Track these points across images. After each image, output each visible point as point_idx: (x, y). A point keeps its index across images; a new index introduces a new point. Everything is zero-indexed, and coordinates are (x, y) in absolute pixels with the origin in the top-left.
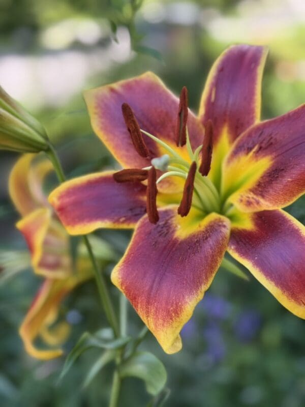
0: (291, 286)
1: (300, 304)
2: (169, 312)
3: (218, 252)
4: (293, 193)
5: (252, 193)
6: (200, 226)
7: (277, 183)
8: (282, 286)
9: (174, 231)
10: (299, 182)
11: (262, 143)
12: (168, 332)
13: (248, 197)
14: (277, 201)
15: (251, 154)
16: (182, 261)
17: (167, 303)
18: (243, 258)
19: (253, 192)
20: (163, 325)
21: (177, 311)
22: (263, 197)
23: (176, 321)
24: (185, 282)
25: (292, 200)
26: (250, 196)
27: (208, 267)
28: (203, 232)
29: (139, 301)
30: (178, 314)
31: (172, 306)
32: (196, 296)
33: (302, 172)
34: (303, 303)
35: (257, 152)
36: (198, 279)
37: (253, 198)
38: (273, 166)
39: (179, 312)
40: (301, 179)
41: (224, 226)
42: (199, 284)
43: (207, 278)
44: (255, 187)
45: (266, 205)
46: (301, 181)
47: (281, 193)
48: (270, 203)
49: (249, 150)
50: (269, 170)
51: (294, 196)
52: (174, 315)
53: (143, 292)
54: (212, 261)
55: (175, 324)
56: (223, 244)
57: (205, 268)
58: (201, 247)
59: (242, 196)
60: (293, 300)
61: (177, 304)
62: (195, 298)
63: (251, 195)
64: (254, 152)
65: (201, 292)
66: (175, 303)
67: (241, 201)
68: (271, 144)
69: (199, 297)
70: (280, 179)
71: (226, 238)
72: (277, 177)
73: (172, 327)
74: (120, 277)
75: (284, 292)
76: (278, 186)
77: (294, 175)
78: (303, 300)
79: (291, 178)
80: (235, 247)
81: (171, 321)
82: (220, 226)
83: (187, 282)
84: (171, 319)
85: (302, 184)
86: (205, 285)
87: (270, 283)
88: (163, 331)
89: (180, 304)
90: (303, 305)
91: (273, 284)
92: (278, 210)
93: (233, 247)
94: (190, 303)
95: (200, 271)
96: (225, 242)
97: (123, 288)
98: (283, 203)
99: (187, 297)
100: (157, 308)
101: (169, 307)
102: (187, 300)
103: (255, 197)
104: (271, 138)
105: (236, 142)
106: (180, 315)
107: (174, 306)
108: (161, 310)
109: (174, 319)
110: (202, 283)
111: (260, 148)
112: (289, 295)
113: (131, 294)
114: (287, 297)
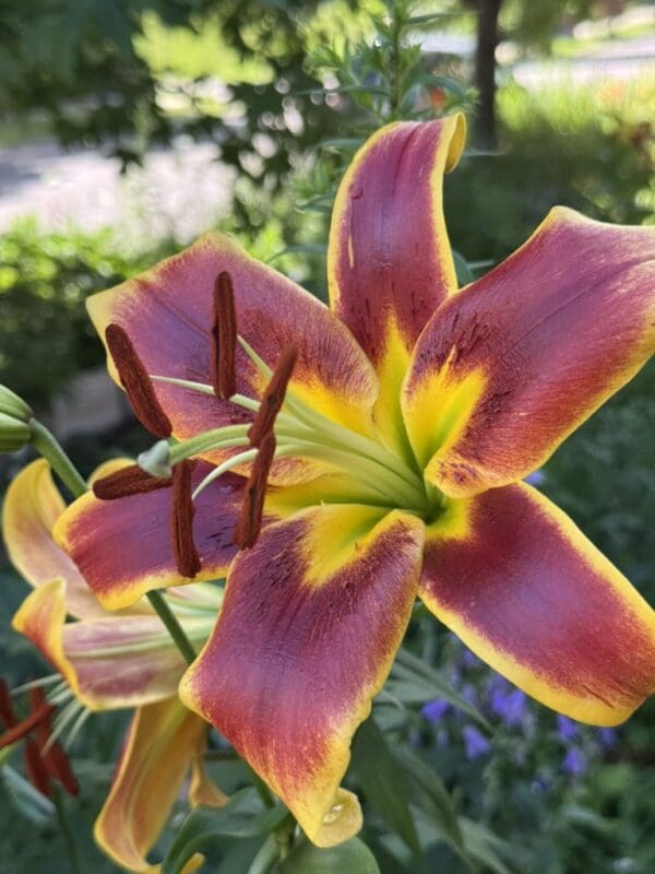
0: (553, 658)
1: (583, 695)
2: (300, 756)
3: (396, 603)
4: (539, 442)
5: (458, 456)
6: (357, 548)
7: (500, 426)
8: (531, 659)
9: (304, 570)
10: (545, 414)
11: (461, 340)
12: (309, 800)
13: (454, 466)
14: (509, 465)
15: (446, 367)
16: (317, 637)
17: (294, 738)
18: (446, 609)
19: (459, 452)
20: (296, 787)
21: (317, 754)
22: (480, 460)
23: (320, 775)
24: (324, 686)
25: (542, 457)
26: (457, 462)
27: (372, 643)
28: (363, 561)
29: (244, 739)
30: (321, 759)
31: (305, 743)
32: (351, 714)
33: (545, 392)
34: (589, 691)
35: (457, 361)
36: (353, 672)
37: (462, 466)
38: (489, 388)
39: (320, 754)
40: (549, 409)
41: (410, 541)
42: (356, 684)
43: (373, 669)
44: (463, 439)
45: (491, 478)
46: (550, 413)
47: (512, 446)
48: (496, 471)
49: (441, 359)
50: (483, 397)
51: (543, 447)
52: (312, 762)
53: (245, 719)
54: (382, 627)
55: (320, 782)
56: (405, 583)
57: (368, 646)
58: (355, 600)
59: (443, 465)
60: (563, 688)
61: (313, 737)
62: (347, 719)
63: (459, 460)
64: (451, 363)
65: (362, 702)
66: (308, 734)
67: (444, 475)
68: (479, 338)
69: (357, 714)
70: (504, 415)
71: (412, 567)
72: (499, 411)
73: (315, 788)
74: (197, 692)
75: (540, 673)
76: (504, 432)
77: (530, 403)
78: (586, 685)
79: (526, 409)
80: (432, 583)
81: (309, 775)
82: (399, 541)
83: (329, 685)
84: (309, 771)
85: (553, 419)
86: (369, 683)
87: (505, 658)
88: (298, 799)
89: (319, 736)
90: (590, 695)
91: (512, 658)
92: (515, 484)
93: (428, 587)
94: (338, 730)
95: (356, 655)
96: (412, 577)
97: (209, 715)
98: (522, 467)
99: (331, 718)
100: (278, 752)
101: (300, 746)
102: (332, 725)
103: (466, 462)
104: (477, 326)
105: (416, 346)
106: (325, 761)
107: (309, 741)
108: (285, 755)
109: (314, 769)
110: (362, 680)
111: (460, 352)
112: (552, 677)
113: (225, 726)
114: (548, 683)
